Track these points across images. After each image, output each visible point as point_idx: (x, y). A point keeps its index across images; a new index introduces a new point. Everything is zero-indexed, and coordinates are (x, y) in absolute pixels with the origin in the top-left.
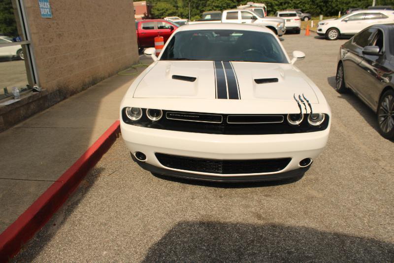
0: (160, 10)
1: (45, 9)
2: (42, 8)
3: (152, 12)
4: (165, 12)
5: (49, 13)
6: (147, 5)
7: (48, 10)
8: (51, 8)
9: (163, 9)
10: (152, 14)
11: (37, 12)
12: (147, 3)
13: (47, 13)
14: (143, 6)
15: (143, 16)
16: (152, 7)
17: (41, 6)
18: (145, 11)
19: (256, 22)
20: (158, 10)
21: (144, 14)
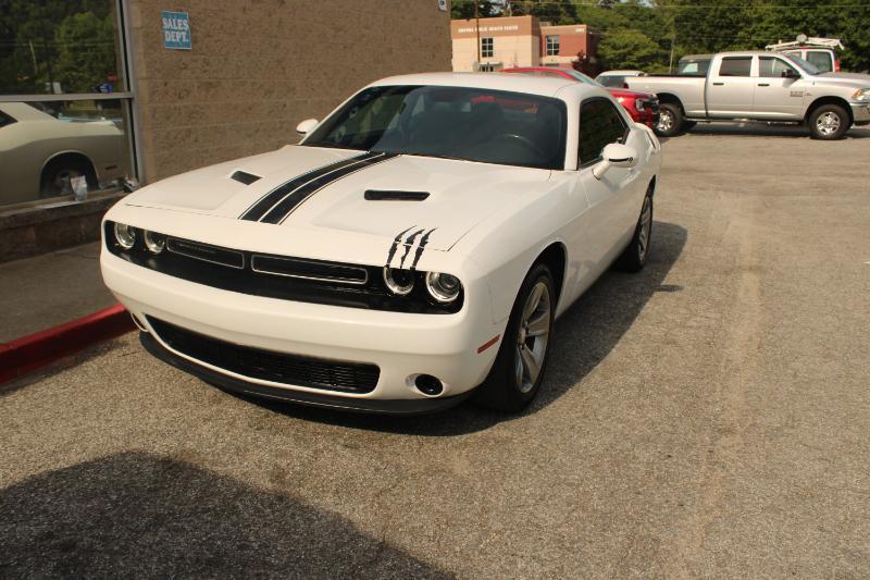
0: (619, 49)
1: (176, 31)
2: (170, 30)
3: (600, 52)
4: (630, 53)
5: (184, 40)
6: (588, 35)
7: (184, 34)
8: (192, 29)
9: (626, 46)
10: (597, 56)
11: (154, 38)
12: (588, 29)
13: (181, 39)
14: (579, 35)
15: (575, 58)
16: (600, 39)
17: (167, 24)
18: (583, 47)
20: (614, 47)
21: (579, 55)
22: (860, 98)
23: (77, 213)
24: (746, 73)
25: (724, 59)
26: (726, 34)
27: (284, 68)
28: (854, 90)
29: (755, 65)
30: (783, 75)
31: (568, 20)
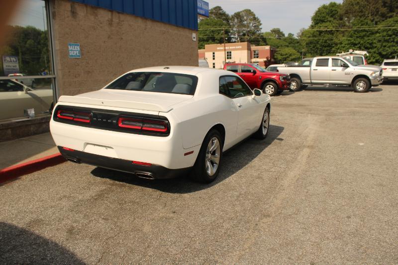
0: (284, 55)
1: (74, 51)
2: (72, 50)
3: (276, 57)
4: (288, 57)
5: (78, 54)
6: (270, 50)
7: (78, 52)
8: (81, 50)
9: (286, 54)
10: (275, 59)
11: (65, 53)
12: (270, 48)
13: (76, 54)
14: (267, 50)
15: (265, 59)
16: (275, 51)
17: (70, 48)
18: (268, 55)
19: (348, 70)
20: (281, 55)
21: (267, 58)
22: (374, 75)
23: (29, 123)
24: (327, 65)
25: (318, 59)
26: (327, 49)
27: (122, 65)
28: (372, 72)
29: (330, 61)
30: (342, 66)
31: (263, 44)
